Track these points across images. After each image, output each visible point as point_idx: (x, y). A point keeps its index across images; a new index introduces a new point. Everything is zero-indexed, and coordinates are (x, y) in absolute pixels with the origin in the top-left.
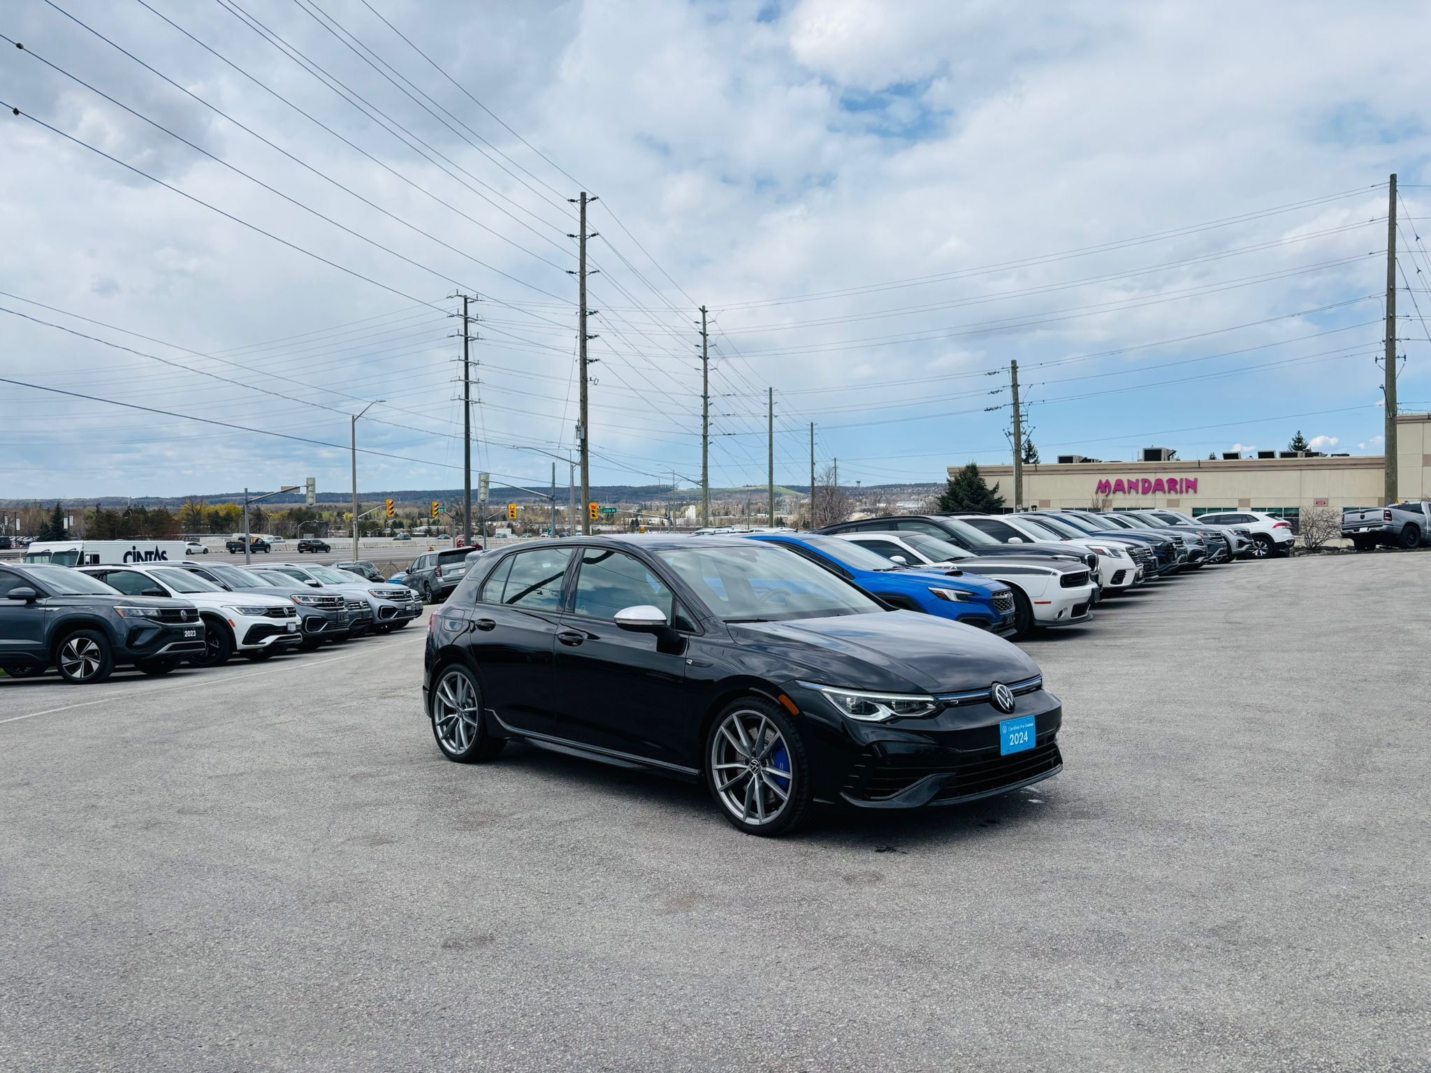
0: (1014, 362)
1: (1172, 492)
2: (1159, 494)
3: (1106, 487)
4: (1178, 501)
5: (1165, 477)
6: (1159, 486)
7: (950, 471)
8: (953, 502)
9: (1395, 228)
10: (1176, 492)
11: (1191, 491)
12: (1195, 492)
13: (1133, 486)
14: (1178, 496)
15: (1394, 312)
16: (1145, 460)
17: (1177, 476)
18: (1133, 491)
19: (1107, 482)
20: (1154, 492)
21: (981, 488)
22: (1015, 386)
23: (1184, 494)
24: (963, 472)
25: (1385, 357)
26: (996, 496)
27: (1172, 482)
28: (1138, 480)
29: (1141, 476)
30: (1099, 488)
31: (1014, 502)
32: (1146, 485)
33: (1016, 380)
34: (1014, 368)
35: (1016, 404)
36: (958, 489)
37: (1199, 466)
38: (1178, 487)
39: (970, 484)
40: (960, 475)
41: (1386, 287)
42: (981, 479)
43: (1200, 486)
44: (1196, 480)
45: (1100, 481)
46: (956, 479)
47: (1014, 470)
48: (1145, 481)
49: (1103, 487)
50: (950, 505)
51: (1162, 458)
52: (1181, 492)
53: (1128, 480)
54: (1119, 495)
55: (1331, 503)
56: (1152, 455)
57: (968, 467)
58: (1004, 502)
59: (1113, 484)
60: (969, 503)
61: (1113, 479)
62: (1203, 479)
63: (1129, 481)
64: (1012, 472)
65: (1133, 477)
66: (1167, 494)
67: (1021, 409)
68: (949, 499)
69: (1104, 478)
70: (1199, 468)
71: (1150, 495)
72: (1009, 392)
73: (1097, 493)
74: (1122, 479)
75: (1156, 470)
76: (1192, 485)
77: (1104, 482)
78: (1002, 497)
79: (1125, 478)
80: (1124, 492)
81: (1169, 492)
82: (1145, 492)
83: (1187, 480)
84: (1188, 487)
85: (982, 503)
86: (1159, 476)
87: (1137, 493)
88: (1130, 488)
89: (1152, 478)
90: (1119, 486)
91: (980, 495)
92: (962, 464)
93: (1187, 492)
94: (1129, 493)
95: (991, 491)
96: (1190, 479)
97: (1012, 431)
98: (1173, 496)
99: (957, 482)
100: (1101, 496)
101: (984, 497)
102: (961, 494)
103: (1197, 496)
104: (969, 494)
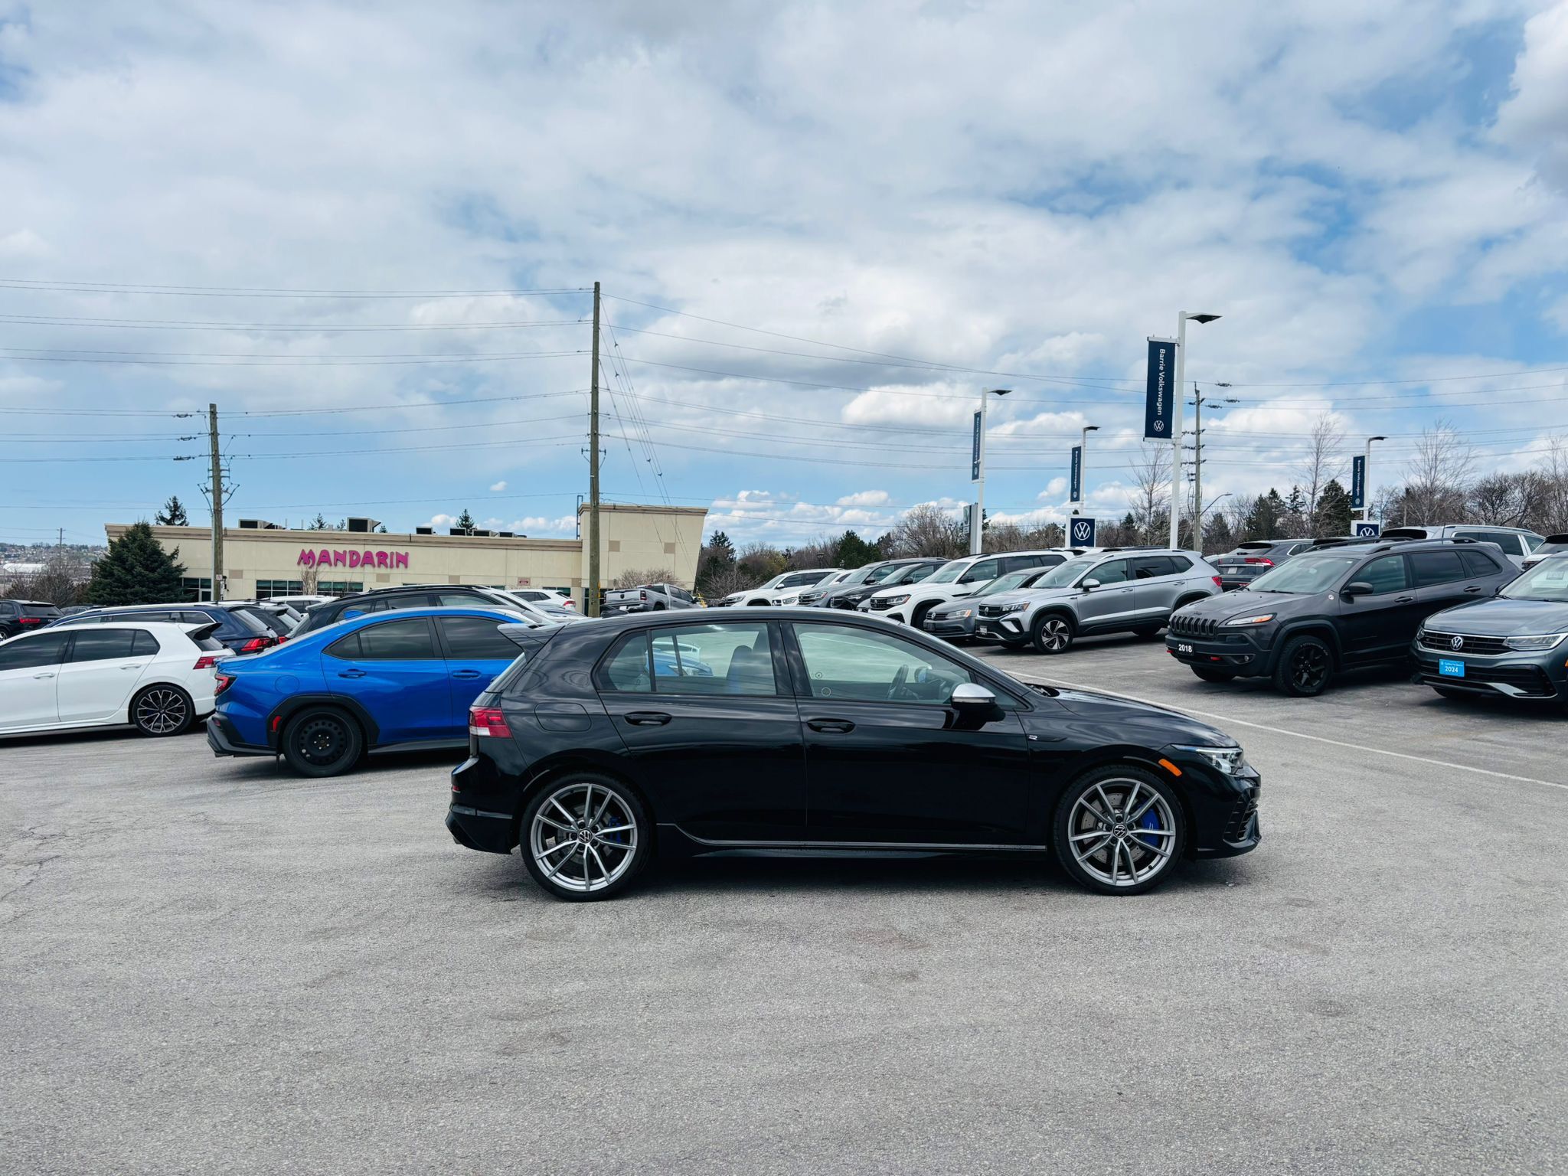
0: (213, 406)
1: (382, 565)
2: (368, 568)
3: (309, 557)
4: (388, 576)
5: (374, 550)
6: (368, 559)
7: (110, 530)
8: (120, 569)
9: (598, 332)
10: (386, 566)
11: (401, 565)
12: (406, 567)
13: (340, 558)
14: (389, 571)
15: (597, 409)
16: (350, 530)
17: (387, 550)
18: (340, 564)
19: (311, 552)
20: (363, 565)
21: (157, 552)
22: (214, 435)
23: (395, 569)
24: (130, 532)
25: (589, 449)
26: (175, 563)
27: (382, 555)
28: (345, 552)
29: (349, 548)
30: (301, 558)
31: (213, 572)
32: (355, 558)
33: (216, 428)
34: (213, 413)
35: (216, 456)
36: (125, 553)
37: (410, 541)
38: (388, 561)
39: (142, 547)
40: (127, 536)
41: (591, 385)
42: (156, 542)
43: (411, 560)
44: (407, 554)
45: (303, 551)
46: (121, 540)
47: (213, 533)
48: (353, 553)
49: (306, 558)
50: (116, 572)
51: (368, 530)
52: (392, 566)
53: (335, 551)
54: (324, 567)
55: (533, 582)
56: (358, 525)
57: (137, 526)
58: (184, 570)
59: (317, 555)
60: (143, 571)
61: (317, 549)
62: (415, 553)
63: (336, 553)
64: (210, 535)
65: (340, 549)
66: (376, 568)
67: (221, 462)
68: (112, 564)
69: (307, 548)
70: (411, 541)
71: (358, 568)
72: (207, 440)
73: (299, 563)
74: (327, 549)
75: (365, 542)
76: (403, 560)
77: (307, 552)
78: (181, 564)
79: (331, 549)
80: (330, 565)
81: (379, 566)
82: (353, 565)
83: (398, 554)
84: (398, 562)
85: (159, 570)
86: (369, 548)
87: (344, 565)
88: (337, 560)
89: (361, 550)
90: (325, 558)
91: (155, 561)
92: (129, 521)
93: (398, 566)
94: (336, 565)
95: (169, 557)
96: (401, 553)
97: (210, 486)
98: (383, 570)
99: (123, 544)
100: (303, 568)
101: (162, 564)
102: (130, 558)
103: (409, 571)
104: (142, 559)
